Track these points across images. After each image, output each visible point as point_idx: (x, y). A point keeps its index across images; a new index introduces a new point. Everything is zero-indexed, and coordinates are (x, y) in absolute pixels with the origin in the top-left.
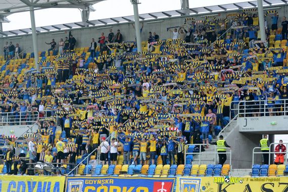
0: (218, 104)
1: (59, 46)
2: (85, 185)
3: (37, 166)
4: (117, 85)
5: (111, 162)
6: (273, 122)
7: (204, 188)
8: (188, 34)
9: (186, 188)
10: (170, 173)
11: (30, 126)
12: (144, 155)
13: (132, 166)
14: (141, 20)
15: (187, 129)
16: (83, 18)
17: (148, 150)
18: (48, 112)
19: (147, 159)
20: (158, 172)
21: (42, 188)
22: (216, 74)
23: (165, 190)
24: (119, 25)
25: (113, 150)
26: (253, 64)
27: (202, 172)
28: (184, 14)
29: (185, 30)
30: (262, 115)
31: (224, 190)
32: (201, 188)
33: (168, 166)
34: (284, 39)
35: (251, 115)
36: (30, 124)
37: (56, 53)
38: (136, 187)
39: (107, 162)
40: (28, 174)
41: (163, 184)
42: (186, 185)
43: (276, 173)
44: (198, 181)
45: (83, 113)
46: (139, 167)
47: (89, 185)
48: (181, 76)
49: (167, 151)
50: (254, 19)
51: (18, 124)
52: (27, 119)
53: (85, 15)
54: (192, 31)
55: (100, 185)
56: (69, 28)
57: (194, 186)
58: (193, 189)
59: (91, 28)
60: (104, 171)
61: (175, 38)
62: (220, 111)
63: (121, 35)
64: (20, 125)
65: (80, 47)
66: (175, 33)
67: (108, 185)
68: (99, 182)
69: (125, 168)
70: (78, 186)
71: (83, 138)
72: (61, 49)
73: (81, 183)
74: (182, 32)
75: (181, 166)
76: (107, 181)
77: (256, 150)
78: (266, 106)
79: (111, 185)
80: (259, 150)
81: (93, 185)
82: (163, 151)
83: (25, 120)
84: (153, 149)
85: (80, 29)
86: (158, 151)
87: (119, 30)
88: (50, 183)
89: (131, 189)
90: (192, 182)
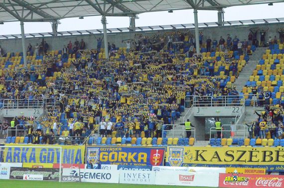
0: (177, 97)
1: (35, 49)
2: (100, 152)
3: (60, 138)
4: (98, 82)
5: (108, 135)
6: (218, 111)
7: (186, 154)
8: (138, 45)
9: (174, 154)
10: (152, 143)
11: (37, 109)
12: (132, 131)
13: (124, 138)
14: (108, 32)
15: (159, 113)
16: (53, 29)
17: (134, 128)
18: (47, 99)
19: (134, 134)
20: (144, 142)
21: (68, 153)
22: (170, 77)
23: (159, 155)
24: (82, 35)
25: (109, 128)
26: (194, 70)
27: (175, 143)
28: (132, 30)
29: (135, 42)
30: (210, 106)
31: (200, 155)
32: (184, 153)
33: (150, 139)
34: (207, 51)
35: (204, 106)
36: (36, 108)
37: (32, 54)
38: (138, 152)
39: (105, 136)
40: (50, 143)
41: (157, 151)
42: (173, 152)
43: (226, 144)
44: (182, 149)
45: (76, 101)
46: (129, 139)
47: (103, 151)
48: (144, 77)
49: (149, 129)
50: (185, 36)
51: (27, 108)
52: (33, 105)
53: (55, 27)
54: (140, 43)
55: (112, 151)
56: (42, 36)
57: (179, 152)
58: (178, 154)
59: (59, 36)
60: (104, 142)
61: (128, 47)
62: (179, 102)
63: (84, 43)
64: (28, 109)
65: (51, 50)
66: (127, 44)
67: (118, 152)
68: (111, 149)
69: (119, 139)
70: (95, 152)
71: (84, 119)
72: (36, 51)
73: (97, 150)
74: (133, 43)
75: (160, 139)
76: (116, 149)
77: (212, 129)
78: (213, 100)
79: (120, 151)
80: (215, 129)
81: (106, 151)
82: (146, 128)
83: (32, 105)
84: (138, 127)
85: (51, 37)
86: (142, 129)
87: (82, 40)
88: (73, 150)
89: (135, 154)
90: (178, 150)
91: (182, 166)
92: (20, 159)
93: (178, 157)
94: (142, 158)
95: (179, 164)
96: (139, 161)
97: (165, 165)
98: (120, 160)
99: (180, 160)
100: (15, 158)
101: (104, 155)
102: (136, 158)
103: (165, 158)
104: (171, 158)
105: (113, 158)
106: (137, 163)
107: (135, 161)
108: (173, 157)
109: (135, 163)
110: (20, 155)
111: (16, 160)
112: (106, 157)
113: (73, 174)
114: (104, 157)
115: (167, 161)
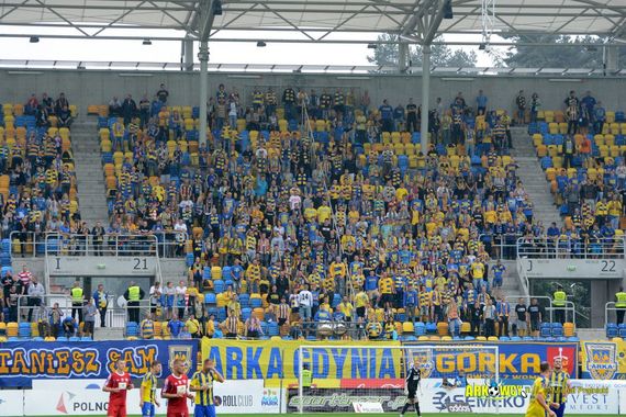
2: (436, 353)
7: (622, 355)
9: (597, 356)
11: (140, 258)
23: (566, 358)
30: (553, 257)
32: (617, 354)
38: (520, 354)
41: (561, 350)
42: (595, 352)
44: (612, 347)
58: (606, 356)
89: (513, 356)
90: (604, 348)
91: (615, 378)
92: (245, 371)
93: (607, 361)
94: (531, 365)
95: (610, 374)
96: (524, 369)
97: (580, 377)
98: (482, 369)
99: (610, 366)
100: (229, 369)
101: (444, 359)
102: (517, 364)
103: (580, 363)
104: (591, 364)
105: (467, 364)
106: (520, 373)
107: (514, 370)
108: (596, 361)
109: (515, 374)
110: (244, 363)
111: (234, 375)
112: (451, 364)
113: (440, 399)
114: (447, 363)
115: (584, 369)
